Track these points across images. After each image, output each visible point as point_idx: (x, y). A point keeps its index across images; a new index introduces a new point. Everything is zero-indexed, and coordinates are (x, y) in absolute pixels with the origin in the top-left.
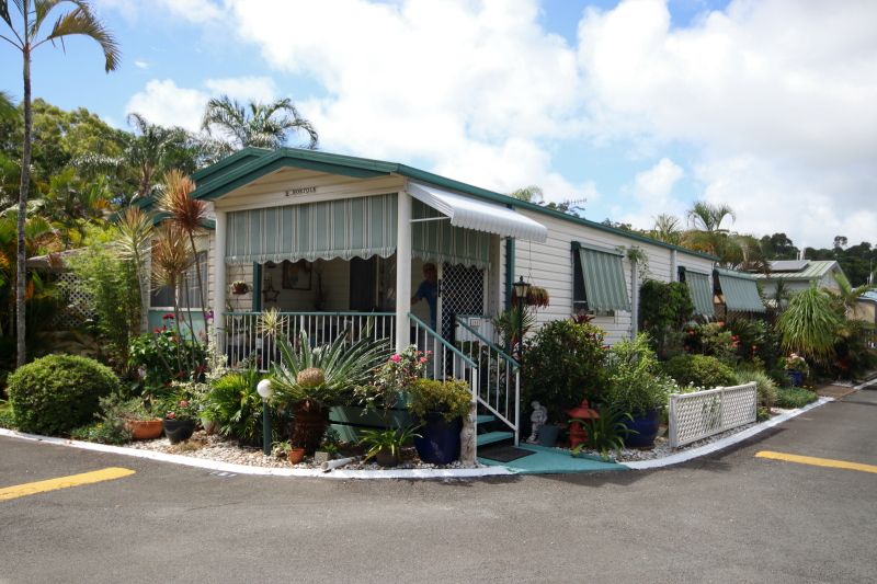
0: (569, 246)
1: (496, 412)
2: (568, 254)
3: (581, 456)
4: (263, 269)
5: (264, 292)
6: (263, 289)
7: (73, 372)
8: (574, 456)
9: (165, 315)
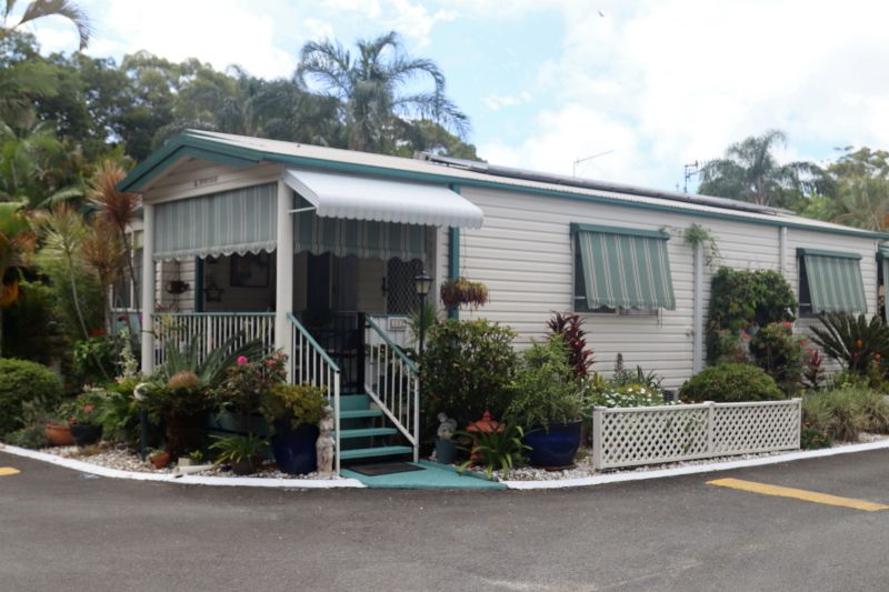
0: (566, 229)
1: (398, 423)
2: (566, 238)
3: (468, 474)
4: (205, 264)
5: (207, 290)
6: (204, 287)
7: (12, 375)
8: (460, 474)
9: (119, 316)
